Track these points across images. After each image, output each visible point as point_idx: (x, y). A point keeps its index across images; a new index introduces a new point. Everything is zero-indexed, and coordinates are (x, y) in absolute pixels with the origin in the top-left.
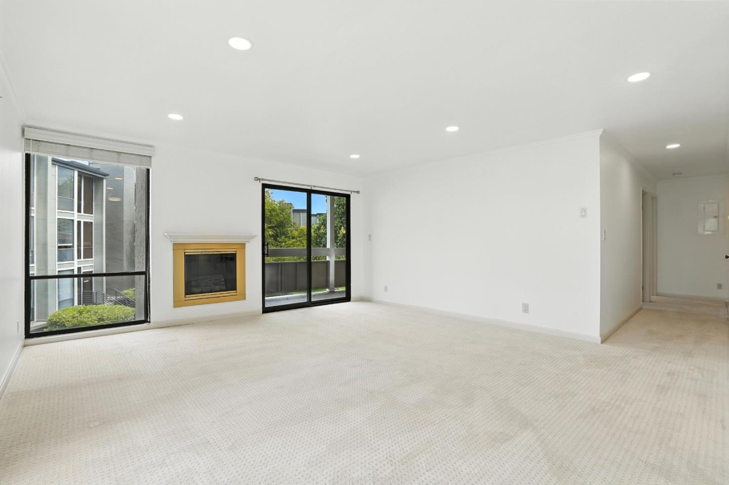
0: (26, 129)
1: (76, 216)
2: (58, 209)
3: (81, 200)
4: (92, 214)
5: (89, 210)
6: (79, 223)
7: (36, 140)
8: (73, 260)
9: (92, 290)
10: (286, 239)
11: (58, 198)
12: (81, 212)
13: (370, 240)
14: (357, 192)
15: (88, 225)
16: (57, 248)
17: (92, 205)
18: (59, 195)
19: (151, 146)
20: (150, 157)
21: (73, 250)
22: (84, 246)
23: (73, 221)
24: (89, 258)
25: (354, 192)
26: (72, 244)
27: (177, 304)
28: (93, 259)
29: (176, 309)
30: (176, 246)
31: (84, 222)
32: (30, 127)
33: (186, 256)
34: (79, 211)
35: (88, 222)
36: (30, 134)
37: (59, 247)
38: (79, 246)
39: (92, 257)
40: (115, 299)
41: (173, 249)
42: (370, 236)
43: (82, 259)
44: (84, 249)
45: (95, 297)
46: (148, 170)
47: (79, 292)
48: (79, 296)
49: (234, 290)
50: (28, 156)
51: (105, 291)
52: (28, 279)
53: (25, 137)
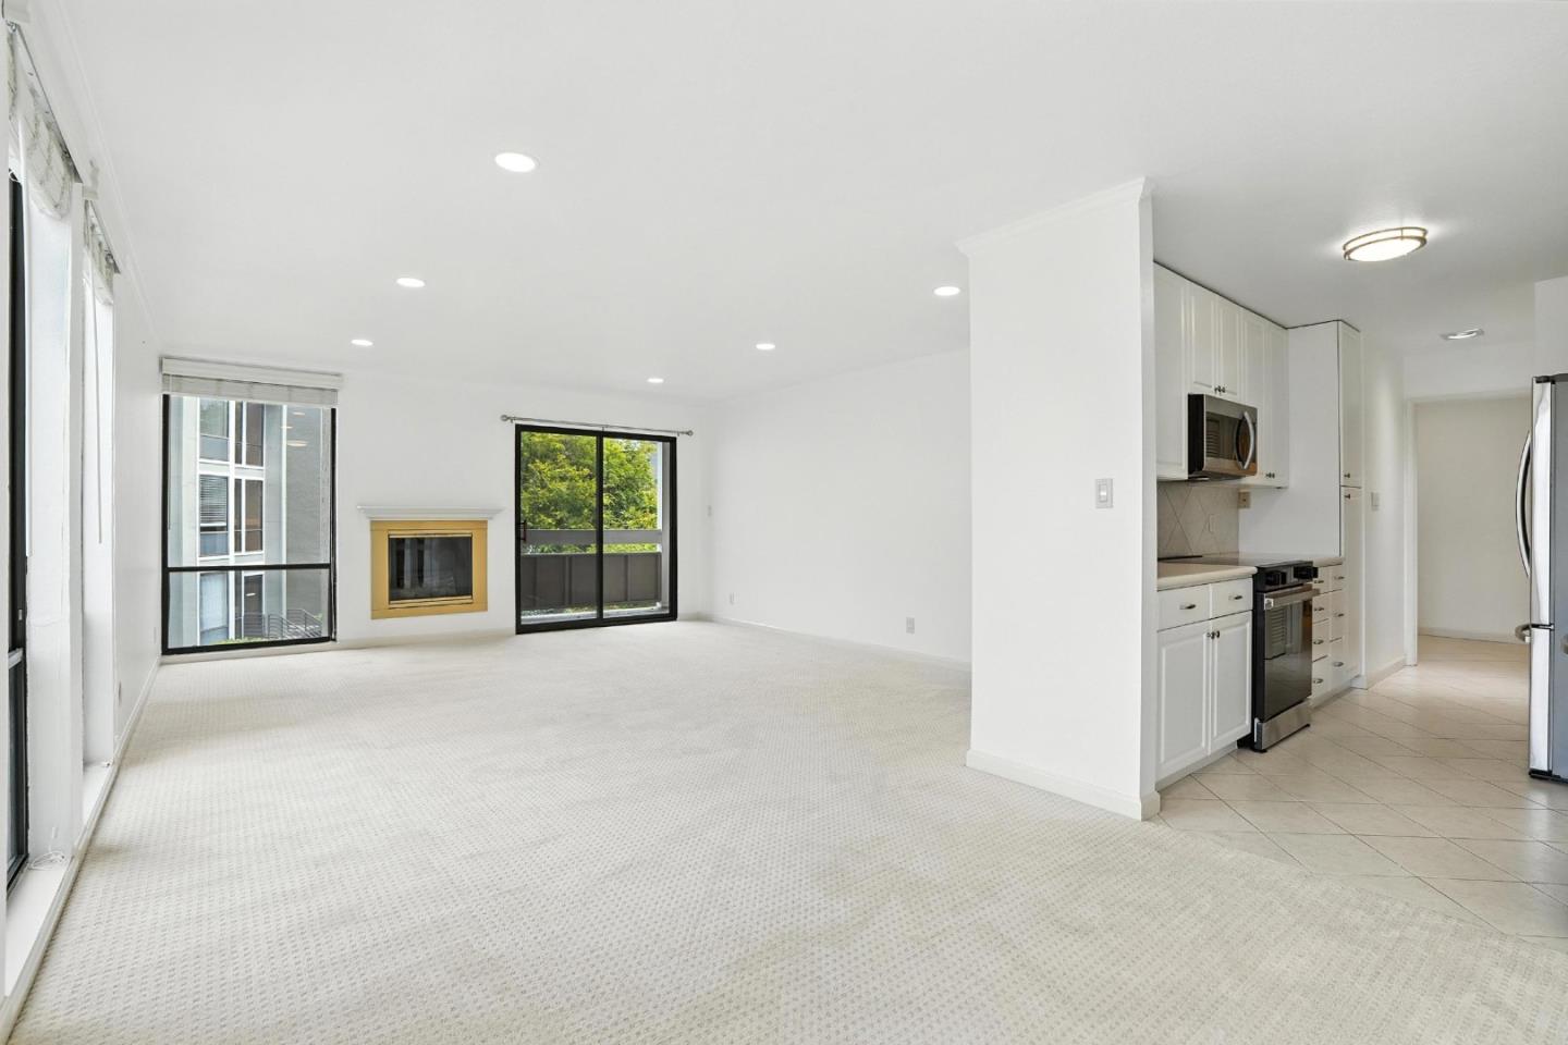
0: (164, 361)
1: (232, 471)
2: (201, 457)
3: (241, 439)
4: (262, 465)
5: (255, 457)
6: (238, 483)
7: (177, 376)
8: (227, 553)
9: (261, 611)
10: (639, 513)
11: (202, 436)
12: (241, 463)
13: (710, 514)
14: (688, 433)
15: (254, 487)
16: (198, 529)
17: (262, 447)
18: (202, 431)
19: (337, 375)
20: (335, 391)
21: (227, 534)
22: (247, 527)
23: (226, 478)
24: (256, 549)
25: (683, 433)
26: (224, 524)
27: (376, 614)
28: (263, 552)
29: (375, 621)
30: (376, 525)
31: (247, 482)
32: (168, 358)
33: (391, 540)
34: (238, 460)
35: (254, 481)
36: (170, 368)
37: (203, 529)
38: (238, 526)
39: (262, 549)
40: (303, 629)
41: (372, 530)
42: (710, 508)
43: (243, 552)
44: (247, 533)
45: (266, 625)
46: (333, 411)
47: (238, 614)
48: (238, 622)
49: (468, 594)
50: (166, 398)
51: (284, 615)
52: (166, 571)
53: (164, 372)
